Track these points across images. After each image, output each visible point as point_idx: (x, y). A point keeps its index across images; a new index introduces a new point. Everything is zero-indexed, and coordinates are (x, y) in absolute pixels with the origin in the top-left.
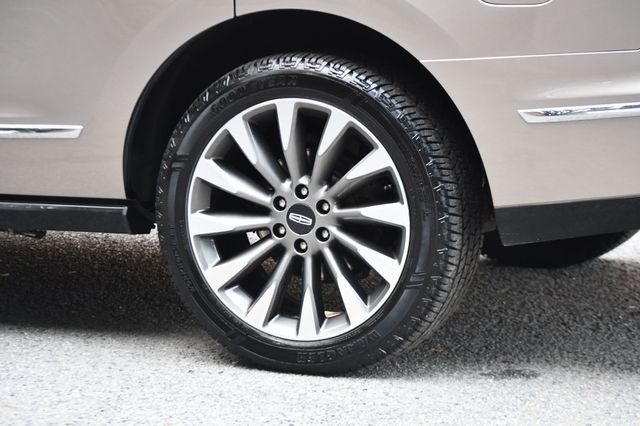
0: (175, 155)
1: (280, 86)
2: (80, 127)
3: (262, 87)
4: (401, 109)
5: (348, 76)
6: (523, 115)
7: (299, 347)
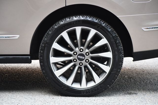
0: (47, 42)
1: (77, 23)
2: (18, 36)
3: (72, 24)
4: (110, 28)
5: (95, 21)
6: (143, 29)
7: (81, 90)
